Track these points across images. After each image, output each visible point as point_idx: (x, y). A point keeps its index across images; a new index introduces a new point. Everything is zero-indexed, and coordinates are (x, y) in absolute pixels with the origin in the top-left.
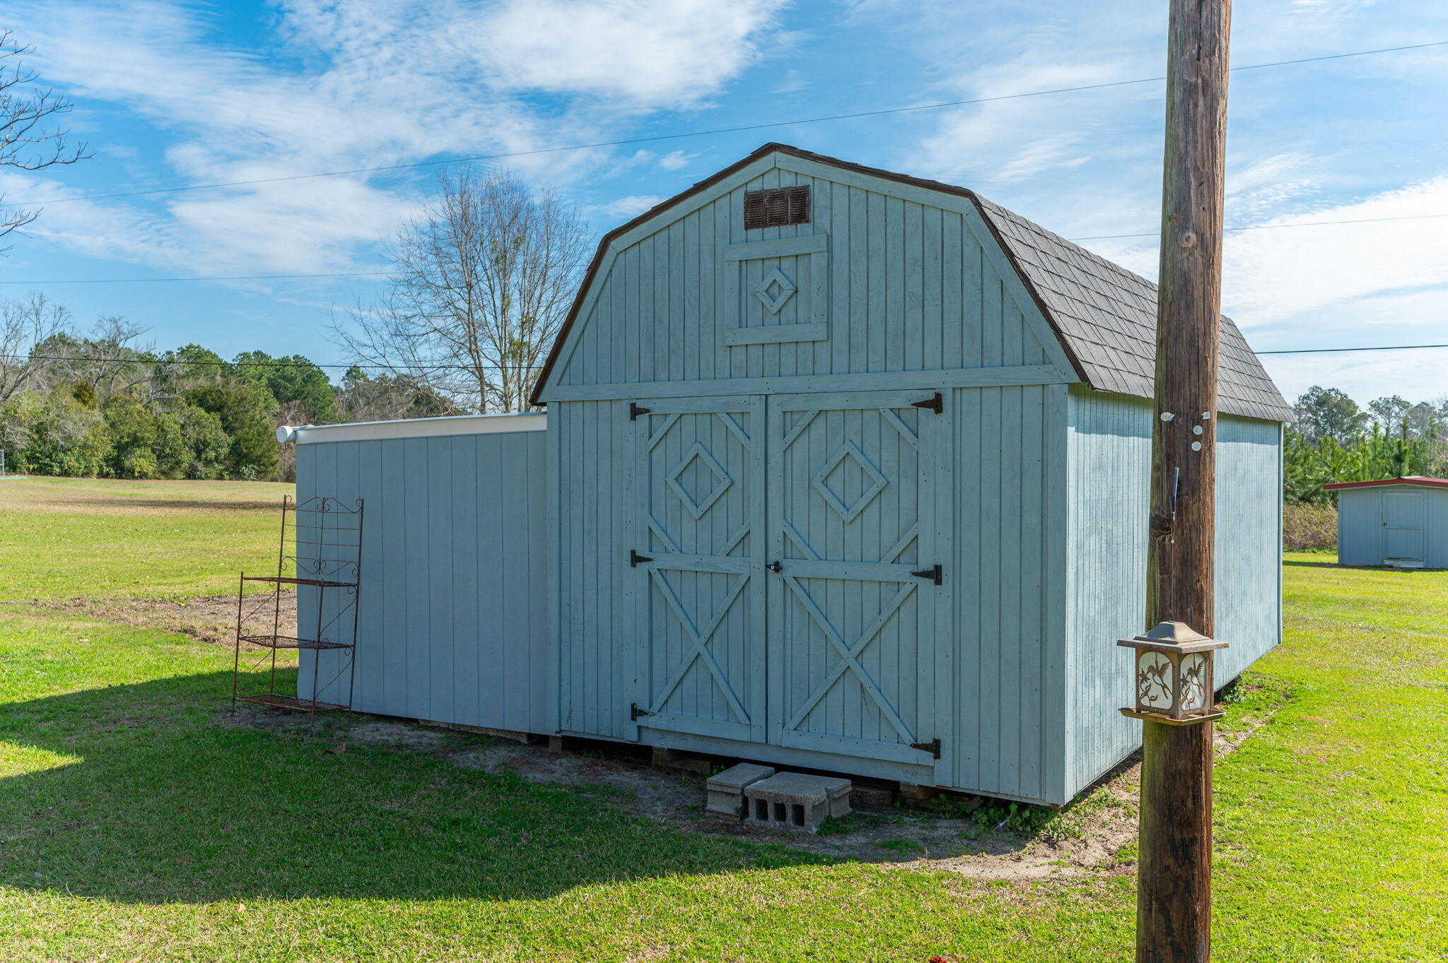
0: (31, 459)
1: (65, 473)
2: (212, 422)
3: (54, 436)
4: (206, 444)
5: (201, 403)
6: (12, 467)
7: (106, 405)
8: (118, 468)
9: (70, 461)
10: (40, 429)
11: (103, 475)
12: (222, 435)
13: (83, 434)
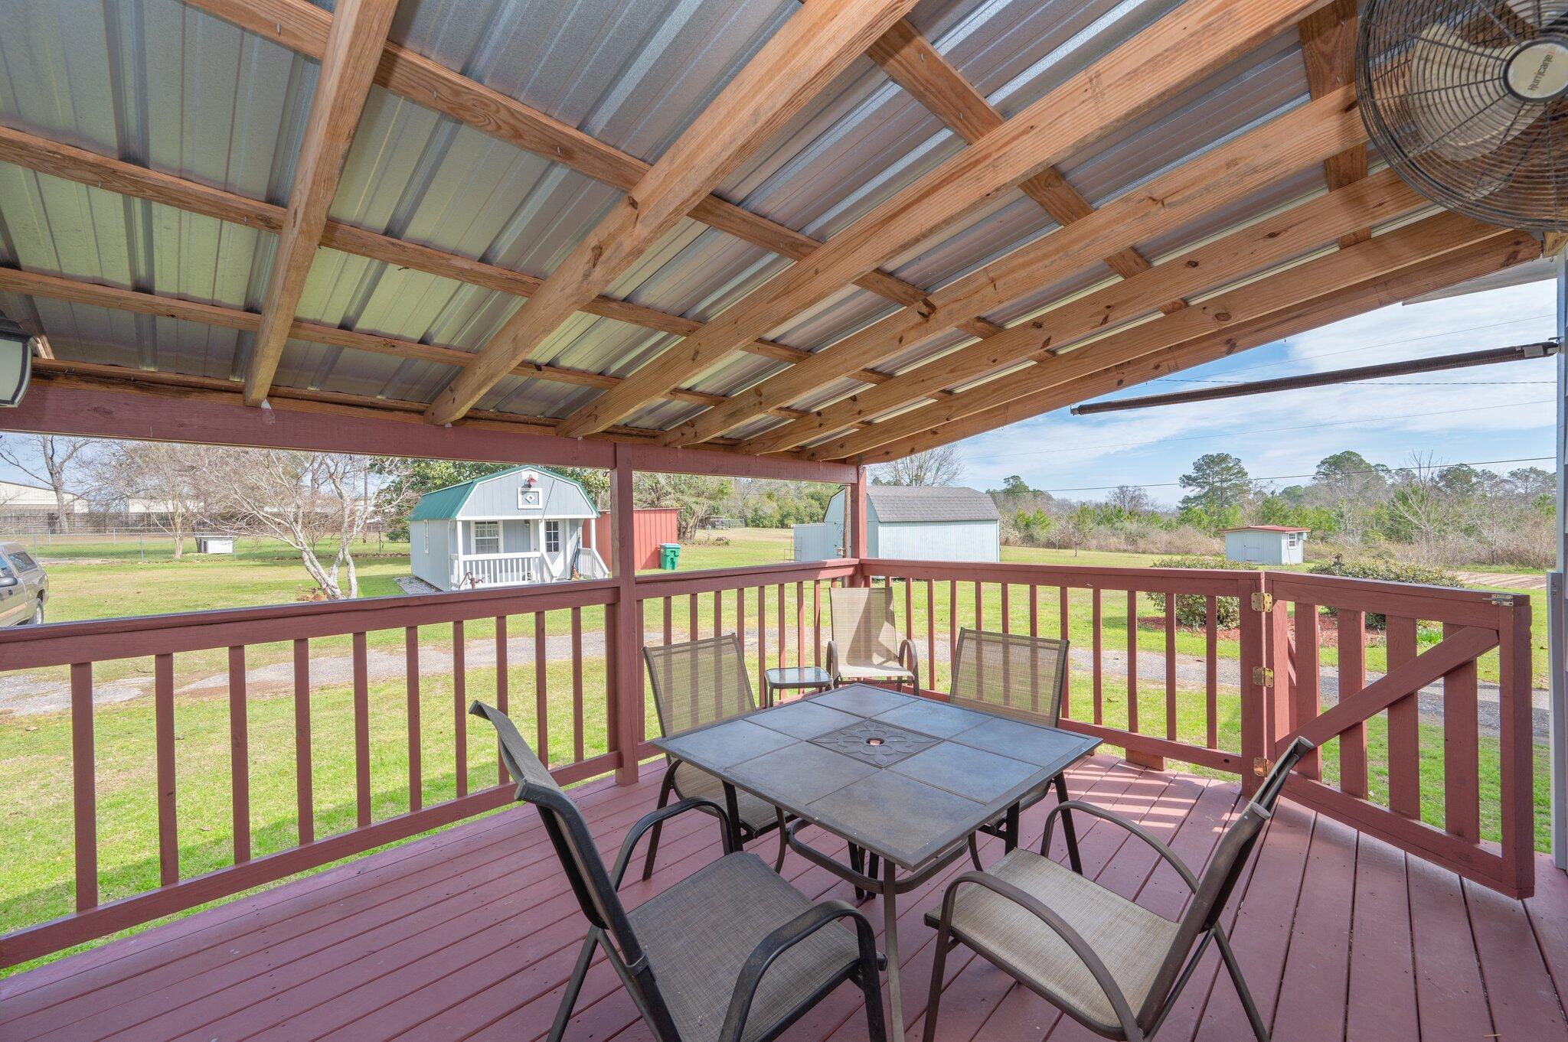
0: (753, 521)
1: (764, 527)
2: (816, 504)
3: (760, 513)
4: (814, 514)
5: (812, 498)
6: (747, 525)
7: (778, 500)
8: (783, 525)
9: (766, 522)
10: (756, 510)
11: (777, 527)
12: (820, 510)
13: (769, 511)
